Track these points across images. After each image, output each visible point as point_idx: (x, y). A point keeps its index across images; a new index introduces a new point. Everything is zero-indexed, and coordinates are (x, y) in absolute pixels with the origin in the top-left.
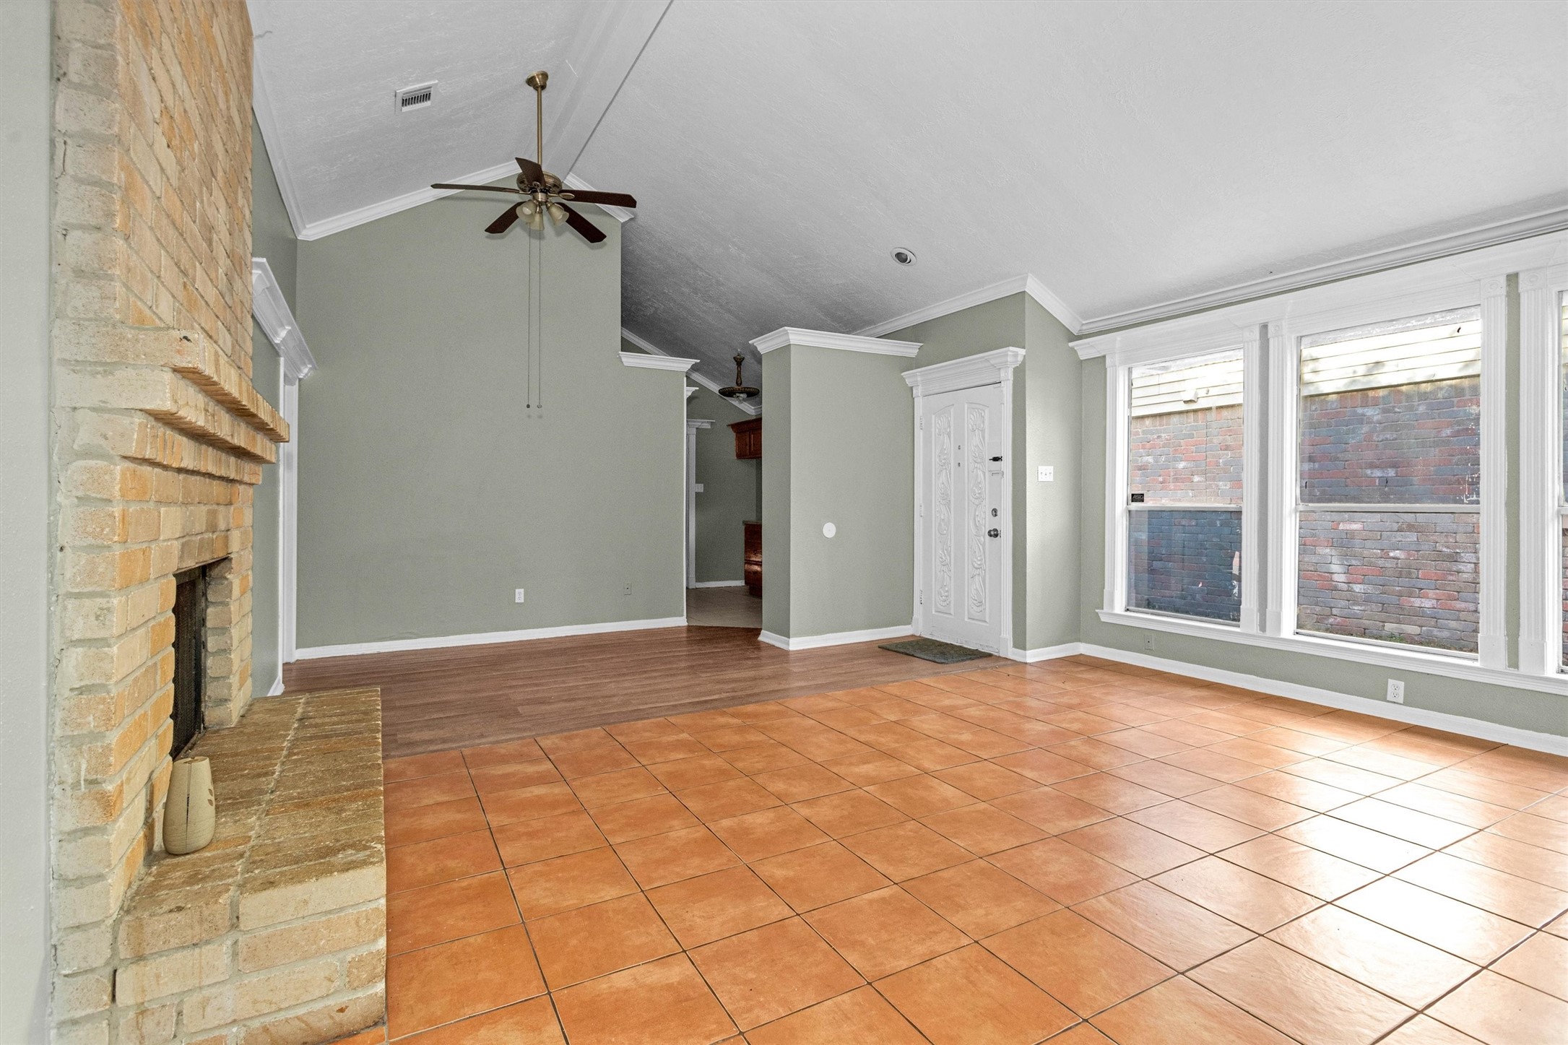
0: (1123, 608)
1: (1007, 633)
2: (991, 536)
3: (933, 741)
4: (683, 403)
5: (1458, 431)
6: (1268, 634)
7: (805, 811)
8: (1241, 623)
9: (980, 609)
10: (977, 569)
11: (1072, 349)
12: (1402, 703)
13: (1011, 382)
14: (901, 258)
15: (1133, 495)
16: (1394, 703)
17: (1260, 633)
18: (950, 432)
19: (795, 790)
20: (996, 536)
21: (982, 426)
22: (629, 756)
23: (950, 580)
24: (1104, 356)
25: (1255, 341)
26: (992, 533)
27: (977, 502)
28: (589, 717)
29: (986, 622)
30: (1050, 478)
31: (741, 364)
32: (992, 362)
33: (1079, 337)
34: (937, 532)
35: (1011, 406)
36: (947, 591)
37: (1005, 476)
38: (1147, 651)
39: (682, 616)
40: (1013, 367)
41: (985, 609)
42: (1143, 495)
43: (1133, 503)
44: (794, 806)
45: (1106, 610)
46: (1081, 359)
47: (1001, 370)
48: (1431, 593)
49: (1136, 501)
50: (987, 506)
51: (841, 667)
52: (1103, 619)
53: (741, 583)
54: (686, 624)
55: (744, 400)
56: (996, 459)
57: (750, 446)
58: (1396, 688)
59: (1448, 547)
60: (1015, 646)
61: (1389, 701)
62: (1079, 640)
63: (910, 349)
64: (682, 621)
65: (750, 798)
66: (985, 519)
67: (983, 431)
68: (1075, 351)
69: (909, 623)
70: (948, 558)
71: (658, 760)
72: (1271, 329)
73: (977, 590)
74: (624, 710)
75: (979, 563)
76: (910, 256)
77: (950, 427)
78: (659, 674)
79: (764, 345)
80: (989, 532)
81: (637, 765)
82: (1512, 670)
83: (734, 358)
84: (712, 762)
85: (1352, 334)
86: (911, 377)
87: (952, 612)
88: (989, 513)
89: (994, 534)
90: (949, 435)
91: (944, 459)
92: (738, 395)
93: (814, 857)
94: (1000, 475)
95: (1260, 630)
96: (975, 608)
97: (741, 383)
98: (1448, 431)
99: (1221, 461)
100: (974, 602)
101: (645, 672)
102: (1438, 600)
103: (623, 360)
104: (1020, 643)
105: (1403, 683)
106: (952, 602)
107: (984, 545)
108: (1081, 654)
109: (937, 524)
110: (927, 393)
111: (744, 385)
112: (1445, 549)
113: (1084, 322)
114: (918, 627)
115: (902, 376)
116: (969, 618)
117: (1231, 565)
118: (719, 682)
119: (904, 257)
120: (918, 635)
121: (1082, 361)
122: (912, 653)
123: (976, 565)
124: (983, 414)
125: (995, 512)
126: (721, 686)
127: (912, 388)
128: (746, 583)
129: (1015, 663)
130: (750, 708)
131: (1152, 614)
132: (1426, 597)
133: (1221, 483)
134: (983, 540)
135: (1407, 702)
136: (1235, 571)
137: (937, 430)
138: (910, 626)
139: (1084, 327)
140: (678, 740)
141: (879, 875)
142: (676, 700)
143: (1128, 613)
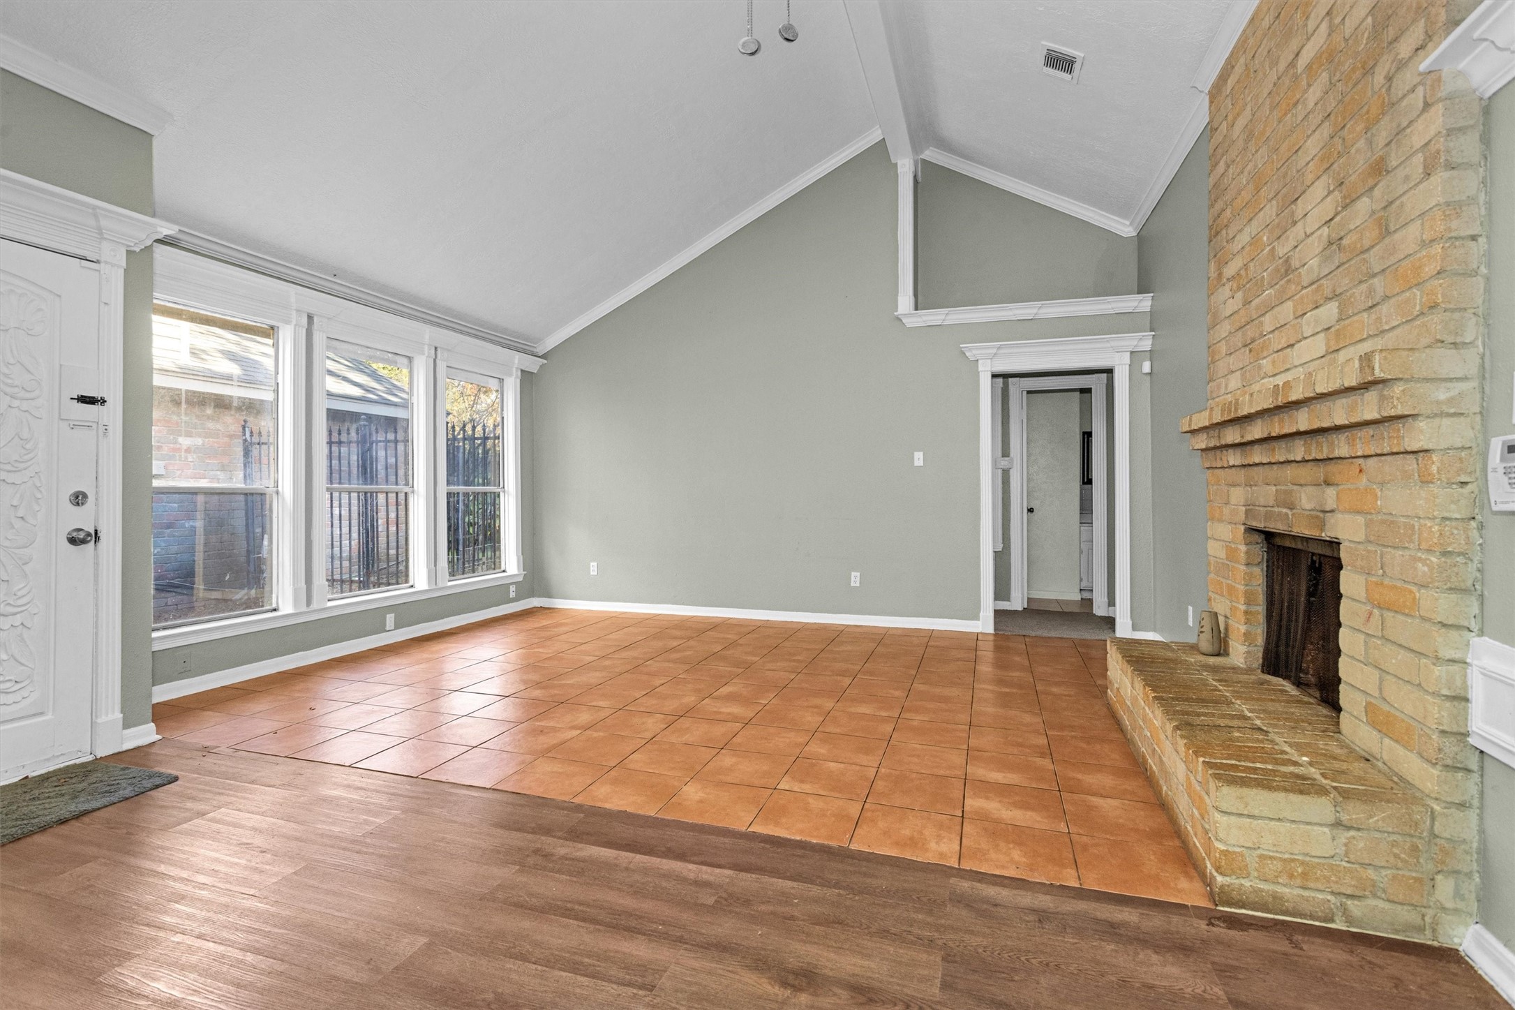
1: (113, 711)
2: (73, 542)
9: (19, 696)
10: (10, 616)
12: (393, 628)
13: (122, 272)
20: (83, 541)
21: (39, 326)
25: (303, 327)
26: (75, 536)
27: (15, 479)
35: (122, 313)
37: (111, 431)
40: (130, 249)
47: (105, 242)
56: (85, 400)
60: (127, 724)
66: (42, 511)
67: (40, 338)
75: (18, 602)
80: (70, 535)
88: (62, 499)
89: (78, 538)
94: (98, 431)
123: (8, 610)
124: (40, 305)
125: (78, 499)
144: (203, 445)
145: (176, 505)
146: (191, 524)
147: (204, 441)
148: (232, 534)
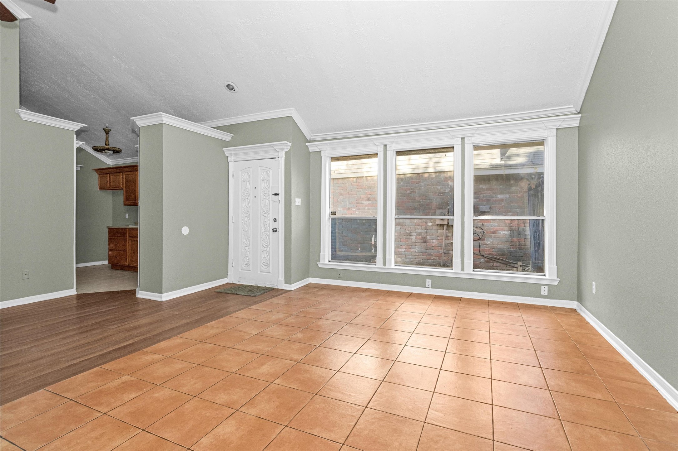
0: (328, 261)
1: (282, 278)
2: (273, 231)
3: (286, 341)
4: (73, 151)
5: (411, 192)
6: (387, 267)
7: (253, 411)
8: (377, 263)
9: (266, 267)
10: (265, 247)
11: (307, 146)
12: (431, 287)
13: (284, 158)
14: (230, 88)
15: (331, 212)
16: (428, 288)
17: (383, 267)
18: (250, 180)
19: (235, 397)
20: (276, 231)
21: (268, 178)
22: (86, 409)
23: (250, 253)
24: (321, 151)
25: (382, 151)
26: (274, 230)
27: (265, 215)
28: (25, 383)
29: (270, 273)
30: (300, 204)
31: (108, 133)
32: (275, 148)
33: (309, 142)
34: (242, 230)
35: (284, 170)
36: (248, 259)
37: (281, 202)
38: (339, 278)
39: (73, 288)
40: (285, 151)
41: (269, 267)
42: (336, 212)
43: (332, 216)
44: (243, 409)
45: (321, 262)
46: (310, 151)
47: (279, 152)
48: (404, 247)
49: (333, 215)
50: (270, 217)
51: (202, 306)
52: (320, 266)
53: (106, 262)
54: (76, 293)
55: (110, 155)
56: (276, 194)
57: (110, 183)
58: (429, 282)
59: (409, 231)
60: (286, 283)
61: (426, 288)
62: (309, 277)
63: (227, 137)
64: (73, 292)
65: (209, 414)
66: (270, 223)
67: (269, 181)
68: (308, 147)
69: (226, 277)
70: (249, 242)
71: (115, 405)
72: (388, 146)
73: (265, 257)
74: (57, 368)
75: (266, 245)
76: (235, 87)
77: (250, 178)
78: (74, 333)
79: (141, 121)
80: (273, 229)
81: (99, 414)
82: (462, 272)
83: (104, 129)
84: (162, 393)
85: (413, 153)
86: (227, 151)
87: (251, 270)
88: (272, 220)
89: (275, 230)
90: (249, 181)
91: (247, 194)
92: (106, 151)
93: (284, 445)
94: (278, 202)
95: (384, 266)
96: (264, 267)
97: (109, 145)
98: (409, 192)
99: (339, 199)
100: (264, 264)
101: (60, 333)
102: (406, 249)
103: (22, 115)
104: (288, 281)
105: (431, 280)
106: (251, 265)
107: (269, 236)
108: (310, 283)
109: (242, 227)
110: (236, 160)
111: (111, 146)
112: (408, 232)
113: (312, 135)
114: (232, 278)
115: (223, 150)
116: (261, 272)
117: (371, 241)
118: (127, 330)
119: (231, 87)
120: (231, 283)
121: (310, 152)
122: (236, 293)
123: (265, 246)
124: (269, 173)
125: (275, 220)
126: (130, 333)
127: (228, 157)
128: (109, 263)
129: (286, 291)
130: (163, 344)
131: (340, 262)
132: (403, 248)
133: (339, 208)
134: (268, 233)
135: (433, 287)
136: (373, 243)
137: (242, 179)
138: (227, 278)
139: (312, 137)
140: (123, 383)
141: (330, 442)
142: (101, 351)
143: (330, 263)
144: (509, 197)
145: (496, 224)
146: (504, 232)
147: (510, 196)
148: (525, 239)
